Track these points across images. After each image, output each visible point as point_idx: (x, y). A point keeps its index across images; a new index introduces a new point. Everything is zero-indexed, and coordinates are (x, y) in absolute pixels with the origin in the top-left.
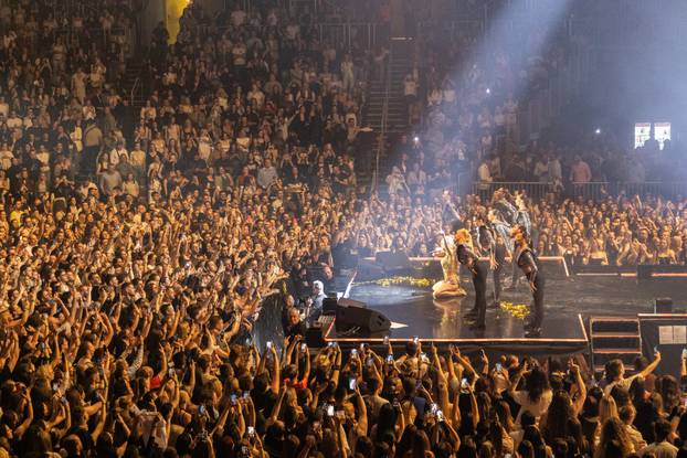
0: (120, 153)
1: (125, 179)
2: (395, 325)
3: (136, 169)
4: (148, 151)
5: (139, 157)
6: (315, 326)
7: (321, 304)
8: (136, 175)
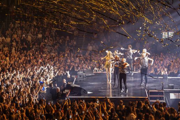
0: (3, 38)
1: (4, 47)
2: (89, 93)
3: (7, 44)
4: (11, 38)
5: (8, 40)
6: (64, 93)
7: (66, 86)
8: (7, 45)
